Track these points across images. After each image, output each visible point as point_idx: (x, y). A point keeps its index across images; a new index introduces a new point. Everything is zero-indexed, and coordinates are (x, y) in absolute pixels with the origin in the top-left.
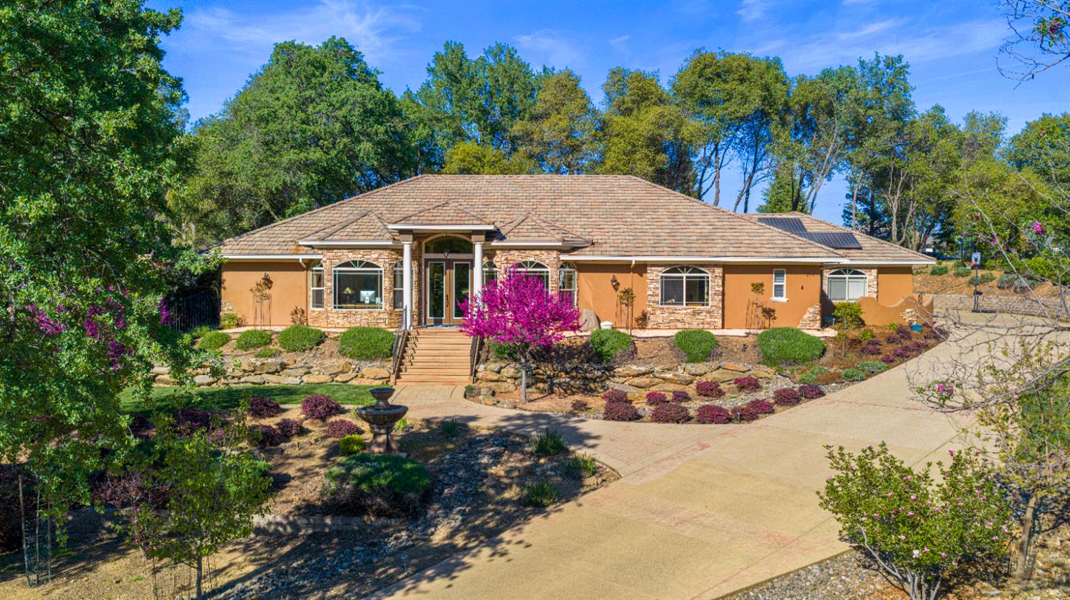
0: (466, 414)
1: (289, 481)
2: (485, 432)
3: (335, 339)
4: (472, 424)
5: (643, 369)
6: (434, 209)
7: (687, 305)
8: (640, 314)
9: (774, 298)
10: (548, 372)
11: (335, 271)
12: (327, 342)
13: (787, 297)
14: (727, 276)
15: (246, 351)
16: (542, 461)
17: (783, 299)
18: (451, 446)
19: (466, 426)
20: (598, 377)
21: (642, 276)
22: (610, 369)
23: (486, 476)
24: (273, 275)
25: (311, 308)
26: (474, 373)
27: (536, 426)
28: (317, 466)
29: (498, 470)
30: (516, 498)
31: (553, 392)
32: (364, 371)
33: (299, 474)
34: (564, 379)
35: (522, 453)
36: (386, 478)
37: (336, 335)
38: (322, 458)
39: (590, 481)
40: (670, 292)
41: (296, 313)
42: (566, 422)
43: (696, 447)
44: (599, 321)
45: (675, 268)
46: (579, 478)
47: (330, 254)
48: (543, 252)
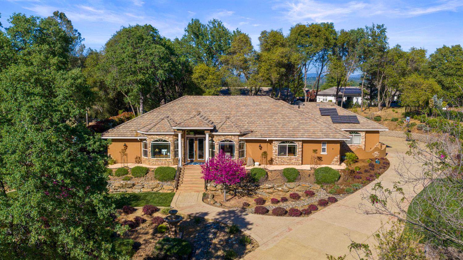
0: (204, 211)
1: (140, 246)
2: (211, 221)
3: (153, 171)
4: (206, 217)
5: (270, 186)
6: (190, 119)
7: (288, 156)
8: (270, 159)
9: (322, 153)
10: (234, 187)
11: (152, 144)
12: (150, 172)
13: (327, 152)
14: (303, 144)
15: (119, 177)
16: (231, 236)
17: (325, 153)
18: (198, 228)
19: (203, 218)
20: (253, 189)
21: (271, 144)
22: (258, 186)
23: (211, 244)
24: (127, 144)
25: (143, 157)
26: (206, 187)
27: (229, 218)
28: (150, 238)
29: (215, 241)
30: (222, 255)
31: (236, 195)
32: (164, 187)
33: (144, 242)
34: (240, 190)
35: (224, 232)
36: (176, 250)
37: (153, 169)
38: (152, 234)
39: (249, 247)
40: (282, 150)
41: (137, 158)
42: (241, 215)
43: (287, 230)
44: (254, 162)
45: (283, 142)
46: (245, 245)
47: (150, 137)
48: (232, 136)
